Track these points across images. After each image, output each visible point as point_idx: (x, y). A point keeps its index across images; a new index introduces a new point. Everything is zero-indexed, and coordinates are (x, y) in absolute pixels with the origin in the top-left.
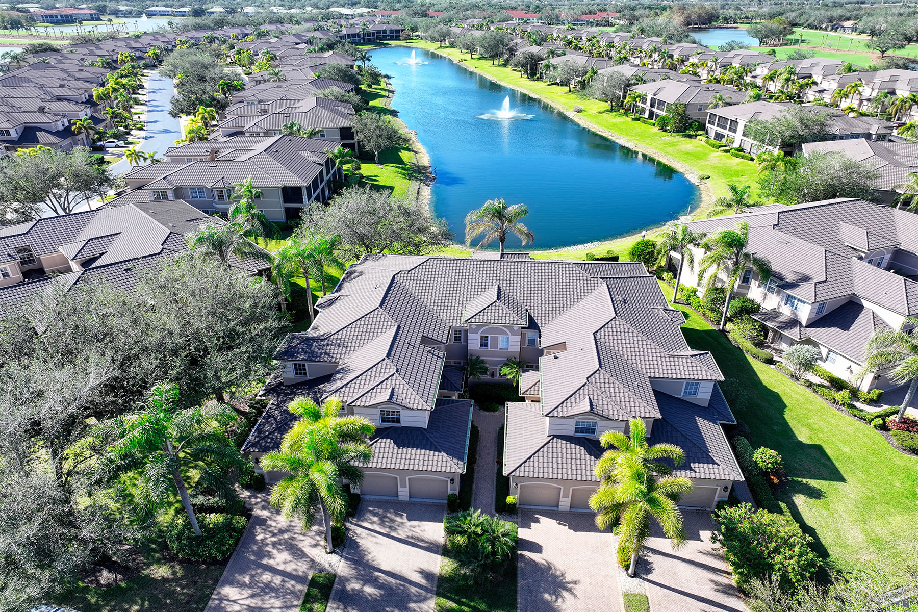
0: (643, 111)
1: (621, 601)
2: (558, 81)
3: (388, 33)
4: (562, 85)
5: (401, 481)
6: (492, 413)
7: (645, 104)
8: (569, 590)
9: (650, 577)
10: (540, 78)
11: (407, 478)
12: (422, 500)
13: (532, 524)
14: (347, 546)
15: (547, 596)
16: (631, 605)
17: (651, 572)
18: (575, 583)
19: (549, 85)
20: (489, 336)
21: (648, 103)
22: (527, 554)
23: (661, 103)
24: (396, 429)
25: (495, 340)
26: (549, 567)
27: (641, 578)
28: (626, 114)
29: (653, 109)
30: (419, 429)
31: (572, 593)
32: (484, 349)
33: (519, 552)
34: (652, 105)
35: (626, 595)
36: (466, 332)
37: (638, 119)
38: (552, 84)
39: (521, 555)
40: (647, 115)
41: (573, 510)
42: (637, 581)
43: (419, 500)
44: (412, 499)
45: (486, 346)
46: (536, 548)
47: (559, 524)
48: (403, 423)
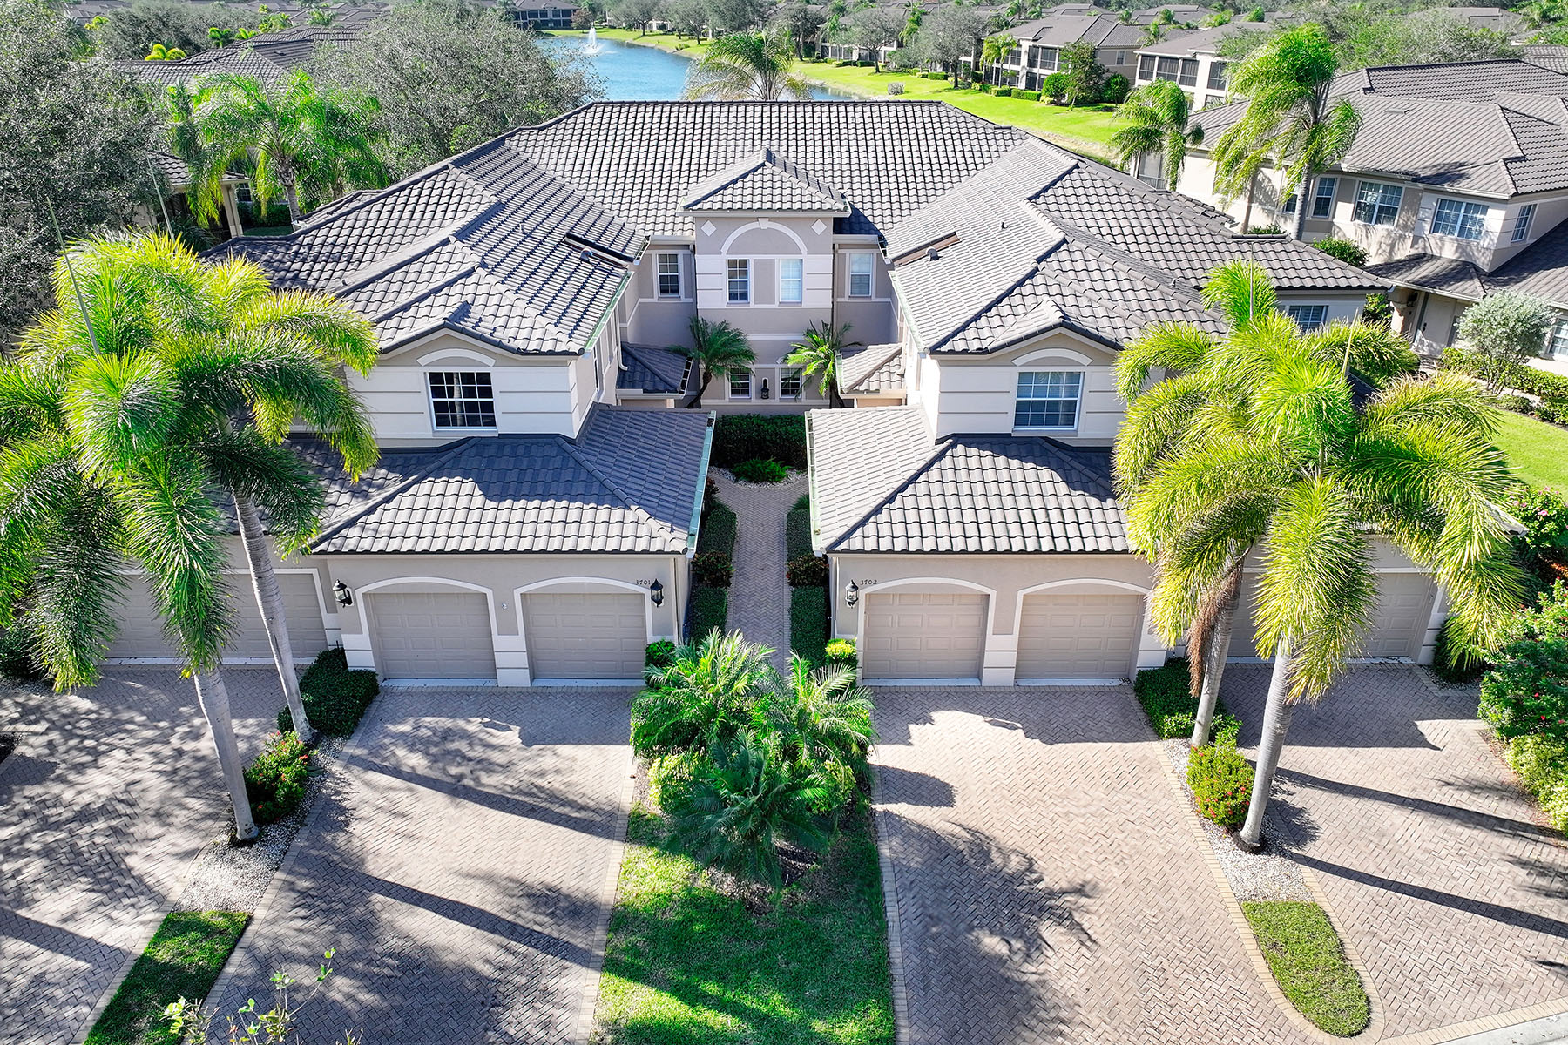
0: (1014, 76)
1: (1244, 930)
2: (855, 58)
3: (550, 16)
4: (863, 65)
5: (499, 606)
6: (768, 486)
7: (1019, 64)
8: (1065, 918)
9: (1311, 850)
10: (822, 57)
11: (517, 593)
12: (572, 683)
13: (913, 728)
14: (310, 820)
15: (993, 944)
16: (1280, 939)
17: (1313, 838)
18: (1080, 891)
19: (839, 66)
20: (751, 258)
21: (1024, 60)
22: (902, 809)
23: (1048, 52)
24: (481, 443)
25: (768, 269)
26: (981, 847)
27: (1284, 854)
28: (984, 89)
29: (1035, 70)
30: (553, 441)
31: (1076, 927)
32: (738, 305)
33: (879, 807)
34: (1032, 64)
35: (1253, 908)
36: (691, 249)
37: (1008, 93)
38: (845, 64)
39: (886, 813)
40: (1022, 85)
41: (1023, 683)
42: (1272, 864)
43: (560, 683)
44: (539, 683)
45: (744, 296)
46: (935, 792)
47: (993, 723)
48: (506, 424)
